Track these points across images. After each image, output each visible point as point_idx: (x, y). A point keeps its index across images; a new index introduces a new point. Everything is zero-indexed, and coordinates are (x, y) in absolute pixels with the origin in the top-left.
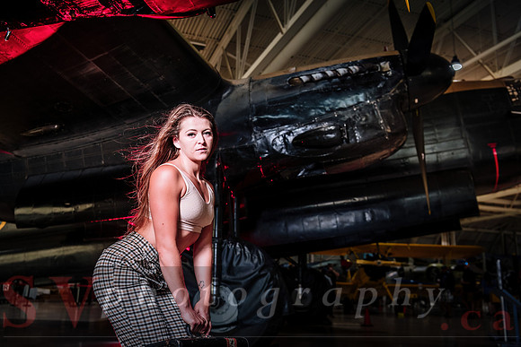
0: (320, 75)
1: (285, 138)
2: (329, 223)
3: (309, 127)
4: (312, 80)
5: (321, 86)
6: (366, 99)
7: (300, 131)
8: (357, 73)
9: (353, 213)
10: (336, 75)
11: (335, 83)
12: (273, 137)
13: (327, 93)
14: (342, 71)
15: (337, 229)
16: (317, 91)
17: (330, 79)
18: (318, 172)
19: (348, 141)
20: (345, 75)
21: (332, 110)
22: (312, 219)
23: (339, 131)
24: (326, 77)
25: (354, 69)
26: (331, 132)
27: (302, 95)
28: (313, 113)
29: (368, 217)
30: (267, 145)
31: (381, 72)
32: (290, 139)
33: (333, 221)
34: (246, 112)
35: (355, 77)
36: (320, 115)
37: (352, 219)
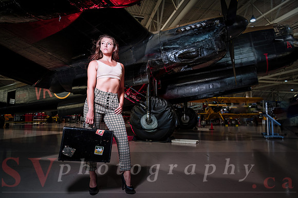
0: (189, 28)
1: (175, 55)
2: (195, 89)
3: (185, 50)
4: (186, 30)
5: (189, 33)
6: (209, 37)
7: (181, 52)
8: (205, 26)
9: (205, 85)
10: (196, 27)
11: (196, 31)
12: (170, 55)
13: (192, 35)
14: (198, 25)
15: (198, 92)
16: (188, 35)
17: (193, 29)
18: (189, 69)
19: (201, 55)
20: (200, 27)
21: (194, 43)
22: (188, 88)
23: (197, 51)
24: (192, 29)
25: (204, 24)
26: (194, 52)
27: (182, 37)
28: (186, 44)
29: (211, 87)
30: (168, 58)
31: (215, 25)
32: (177, 55)
33: (197, 89)
34: (159, 45)
35: (204, 28)
36: (189, 45)
37: (204, 88)
